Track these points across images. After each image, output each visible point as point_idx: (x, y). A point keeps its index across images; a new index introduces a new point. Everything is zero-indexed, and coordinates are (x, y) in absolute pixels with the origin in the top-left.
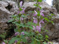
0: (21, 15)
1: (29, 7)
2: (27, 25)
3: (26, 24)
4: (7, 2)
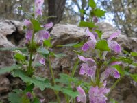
0: (39, 45)
1: (66, 35)
2: (57, 83)
3: (55, 81)
4: (13, 24)
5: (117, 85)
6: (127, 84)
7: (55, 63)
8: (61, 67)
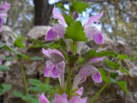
5: (101, 94)
6: (114, 94)
7: (32, 69)
8: (38, 73)
